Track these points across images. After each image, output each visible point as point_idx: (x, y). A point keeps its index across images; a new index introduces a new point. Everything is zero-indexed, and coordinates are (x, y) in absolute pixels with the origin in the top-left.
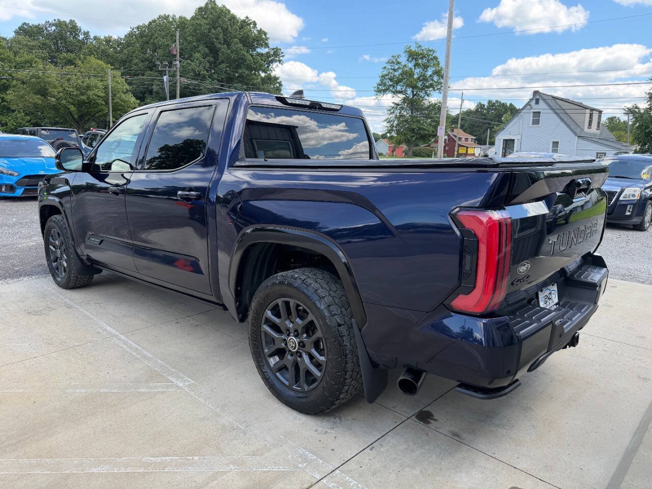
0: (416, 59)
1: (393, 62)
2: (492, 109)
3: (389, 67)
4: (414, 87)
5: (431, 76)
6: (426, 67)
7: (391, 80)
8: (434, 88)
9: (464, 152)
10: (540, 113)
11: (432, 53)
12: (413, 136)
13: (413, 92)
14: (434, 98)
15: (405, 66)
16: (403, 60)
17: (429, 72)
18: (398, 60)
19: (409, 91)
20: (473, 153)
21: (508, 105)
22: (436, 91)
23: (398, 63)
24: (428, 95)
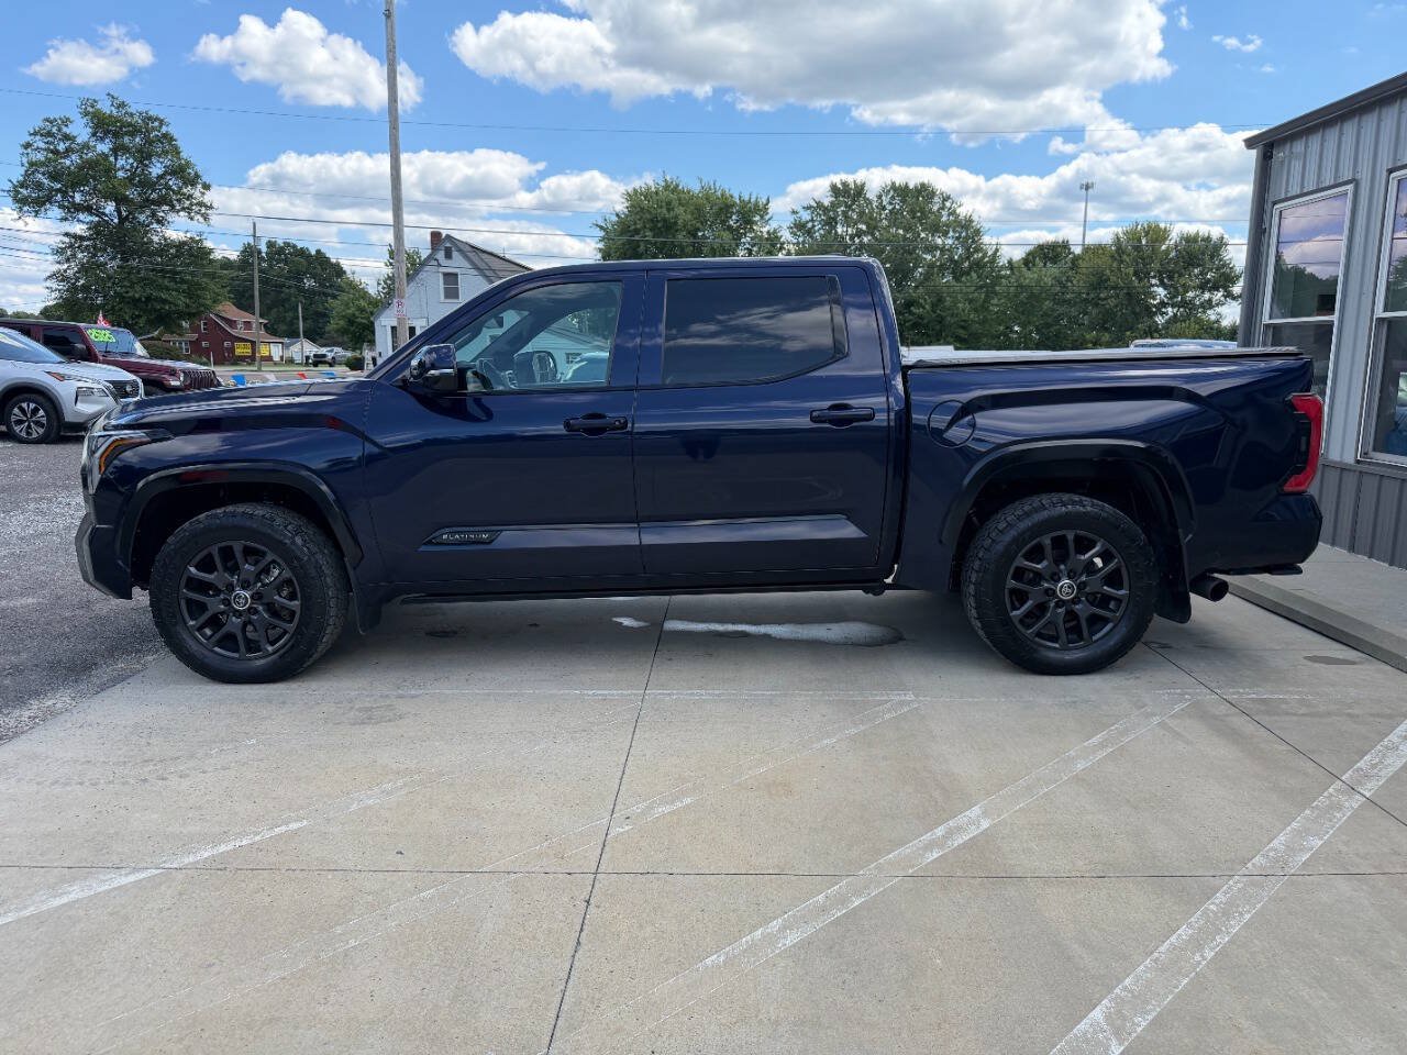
0: (116, 135)
1: (49, 134)
2: (279, 261)
3: (42, 145)
4: (120, 200)
5: (160, 177)
6: (144, 156)
7: (54, 177)
8: (173, 207)
9: (248, 351)
10: (456, 275)
11: (156, 124)
12: (139, 316)
13: (118, 211)
14: (177, 228)
15: (86, 146)
16: (81, 131)
17: (156, 169)
18: (65, 129)
19: (110, 208)
20: (267, 354)
21: (313, 253)
22: (182, 213)
23: (67, 137)
24: (159, 222)
